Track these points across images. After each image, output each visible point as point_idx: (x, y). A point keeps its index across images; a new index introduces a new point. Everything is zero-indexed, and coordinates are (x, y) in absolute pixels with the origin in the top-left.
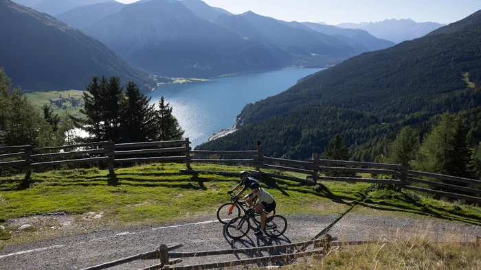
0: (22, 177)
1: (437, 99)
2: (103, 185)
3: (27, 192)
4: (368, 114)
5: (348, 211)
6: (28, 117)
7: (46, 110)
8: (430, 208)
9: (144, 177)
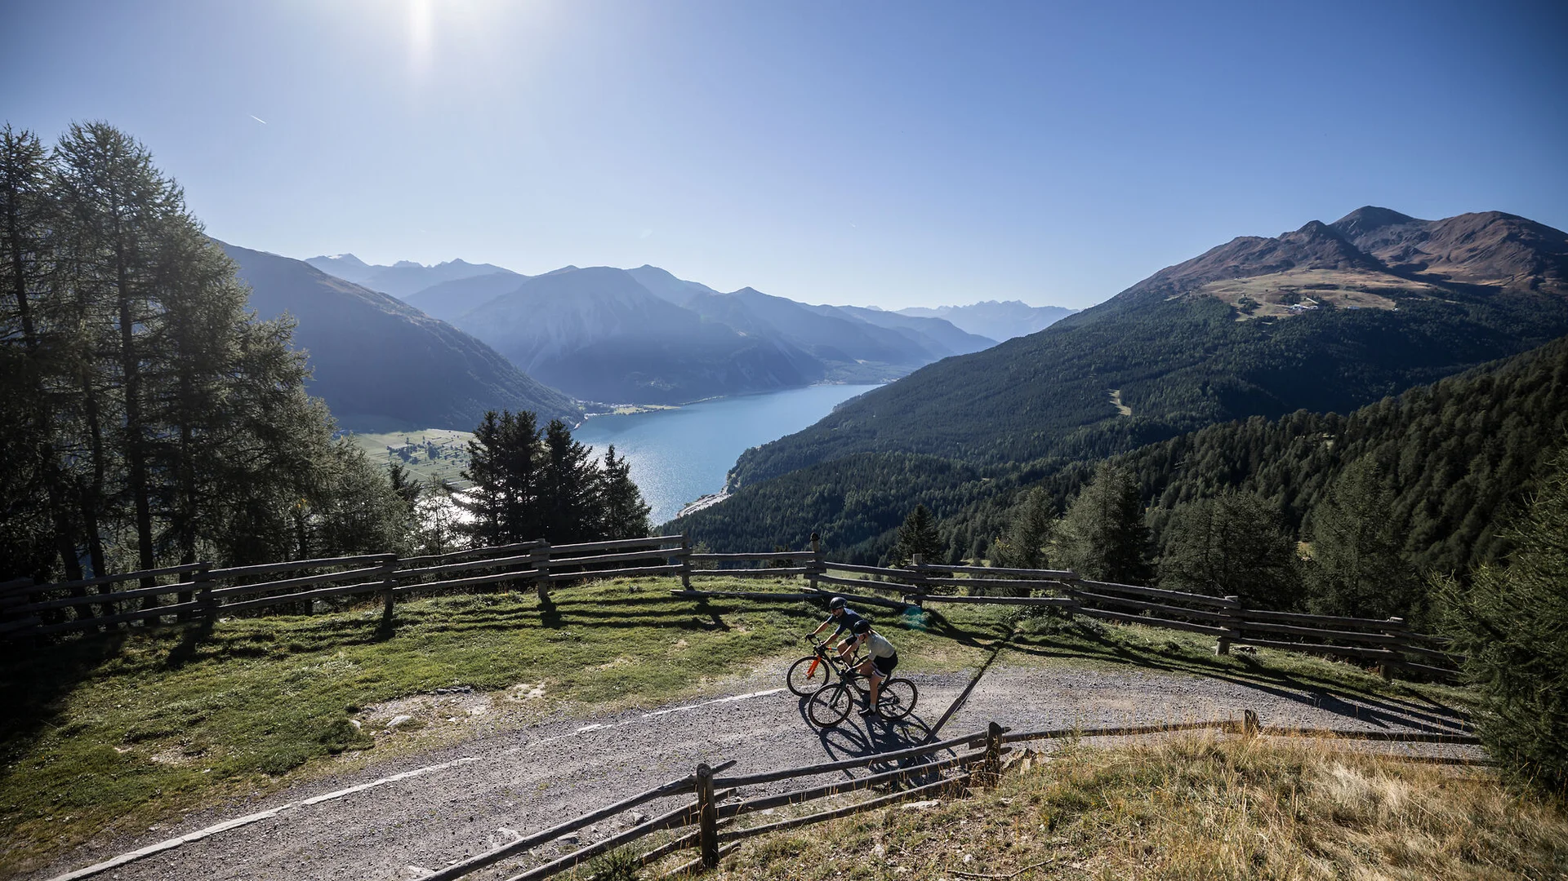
0: (375, 612)
1: (1072, 436)
2: (535, 627)
3: (393, 647)
4: (958, 464)
5: (989, 663)
6: (366, 487)
7: (396, 473)
8: (1129, 648)
9: (607, 609)
